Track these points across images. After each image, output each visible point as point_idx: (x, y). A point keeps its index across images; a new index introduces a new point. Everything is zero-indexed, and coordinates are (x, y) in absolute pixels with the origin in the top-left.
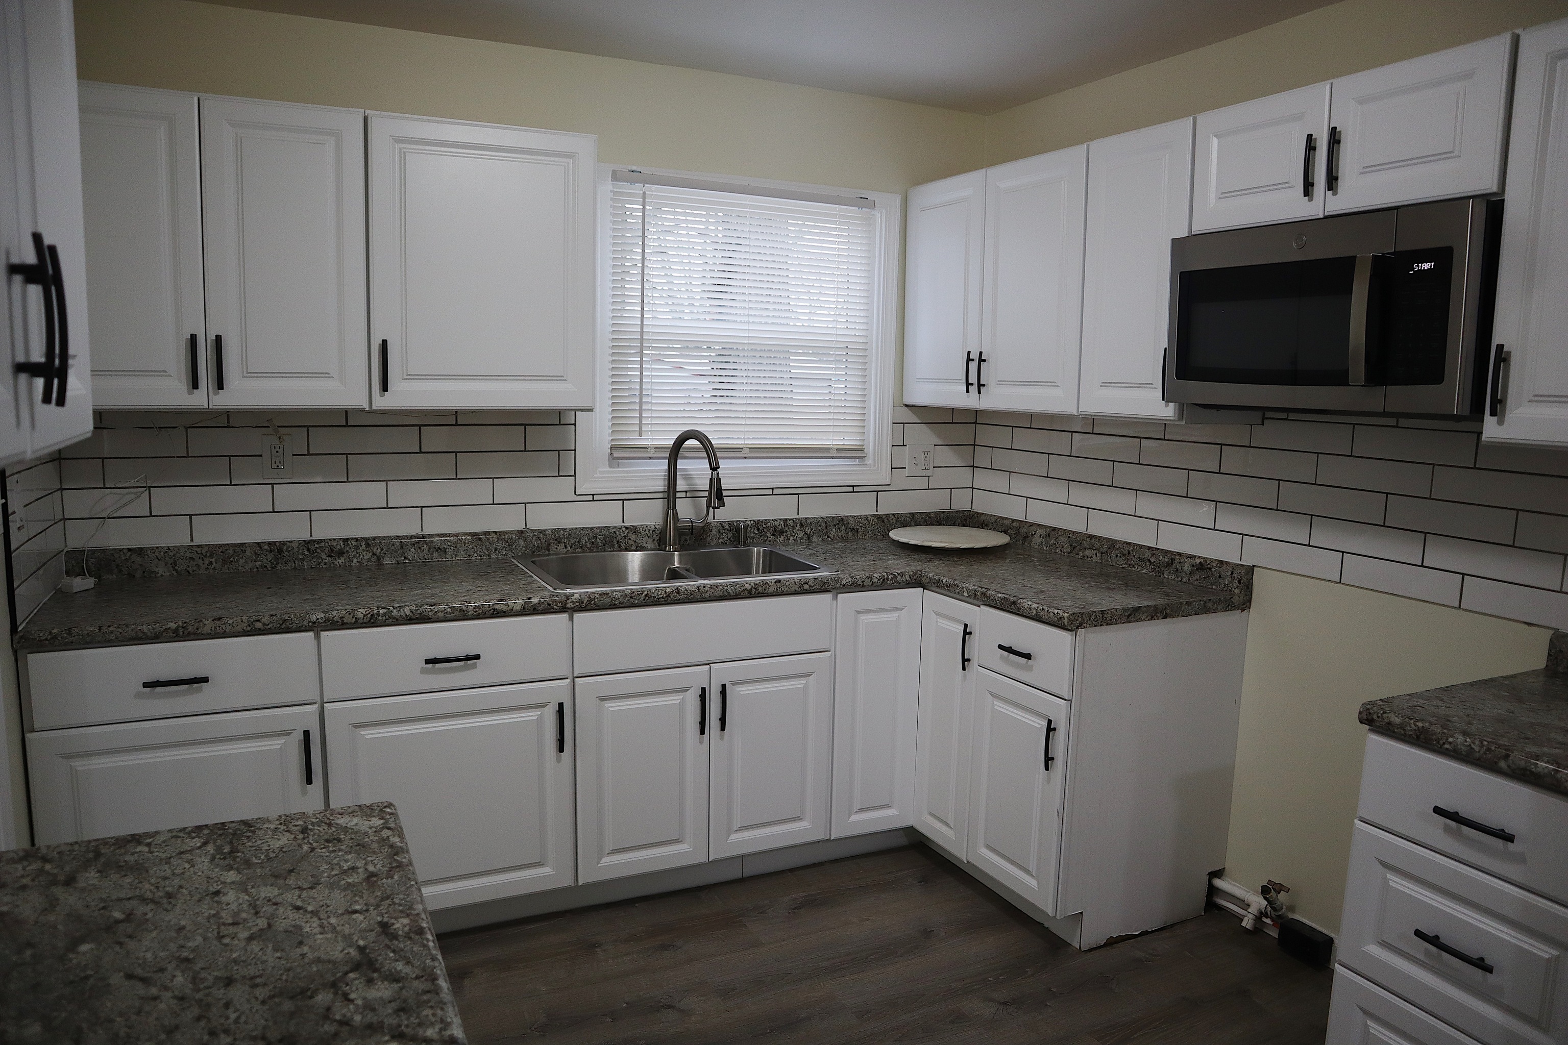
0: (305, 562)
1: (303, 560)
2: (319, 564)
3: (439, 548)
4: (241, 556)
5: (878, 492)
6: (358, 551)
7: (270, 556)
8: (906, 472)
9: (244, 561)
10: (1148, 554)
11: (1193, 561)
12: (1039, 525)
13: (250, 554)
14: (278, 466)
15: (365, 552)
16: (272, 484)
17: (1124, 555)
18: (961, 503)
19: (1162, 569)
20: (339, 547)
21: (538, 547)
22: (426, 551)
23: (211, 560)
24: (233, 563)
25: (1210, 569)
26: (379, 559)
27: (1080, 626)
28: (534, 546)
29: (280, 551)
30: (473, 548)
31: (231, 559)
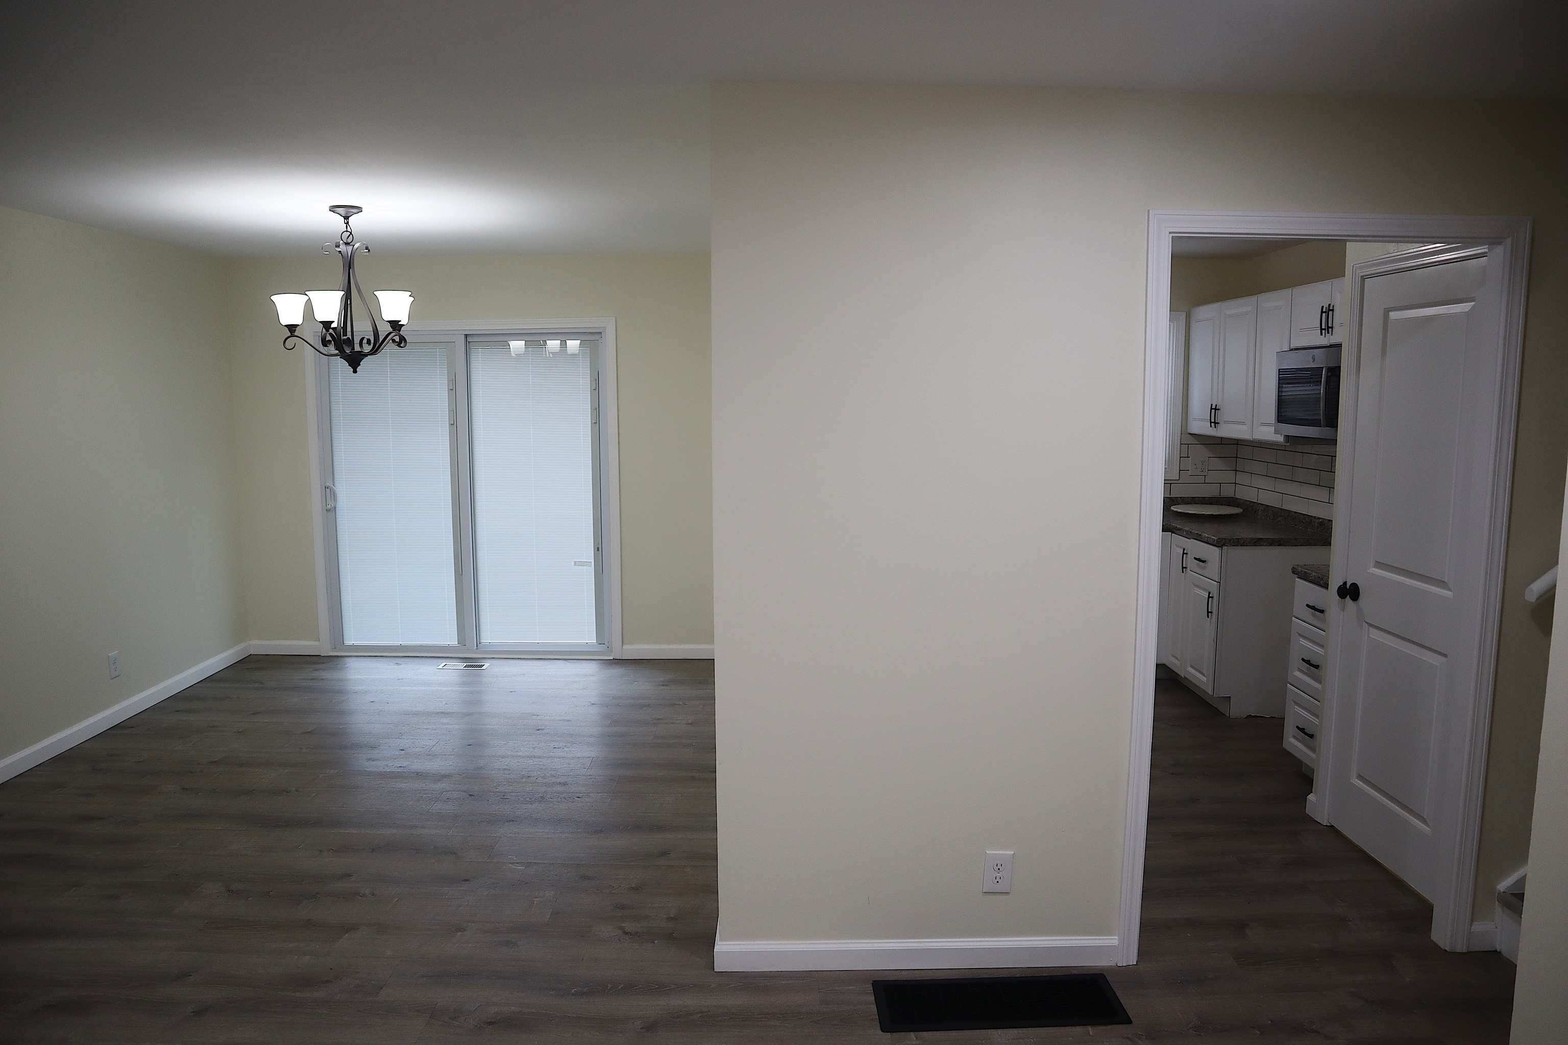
5: (1171, 484)
8: (1190, 473)
17: (1293, 519)
18: (1228, 492)
25: (1324, 524)
27: (1224, 545)
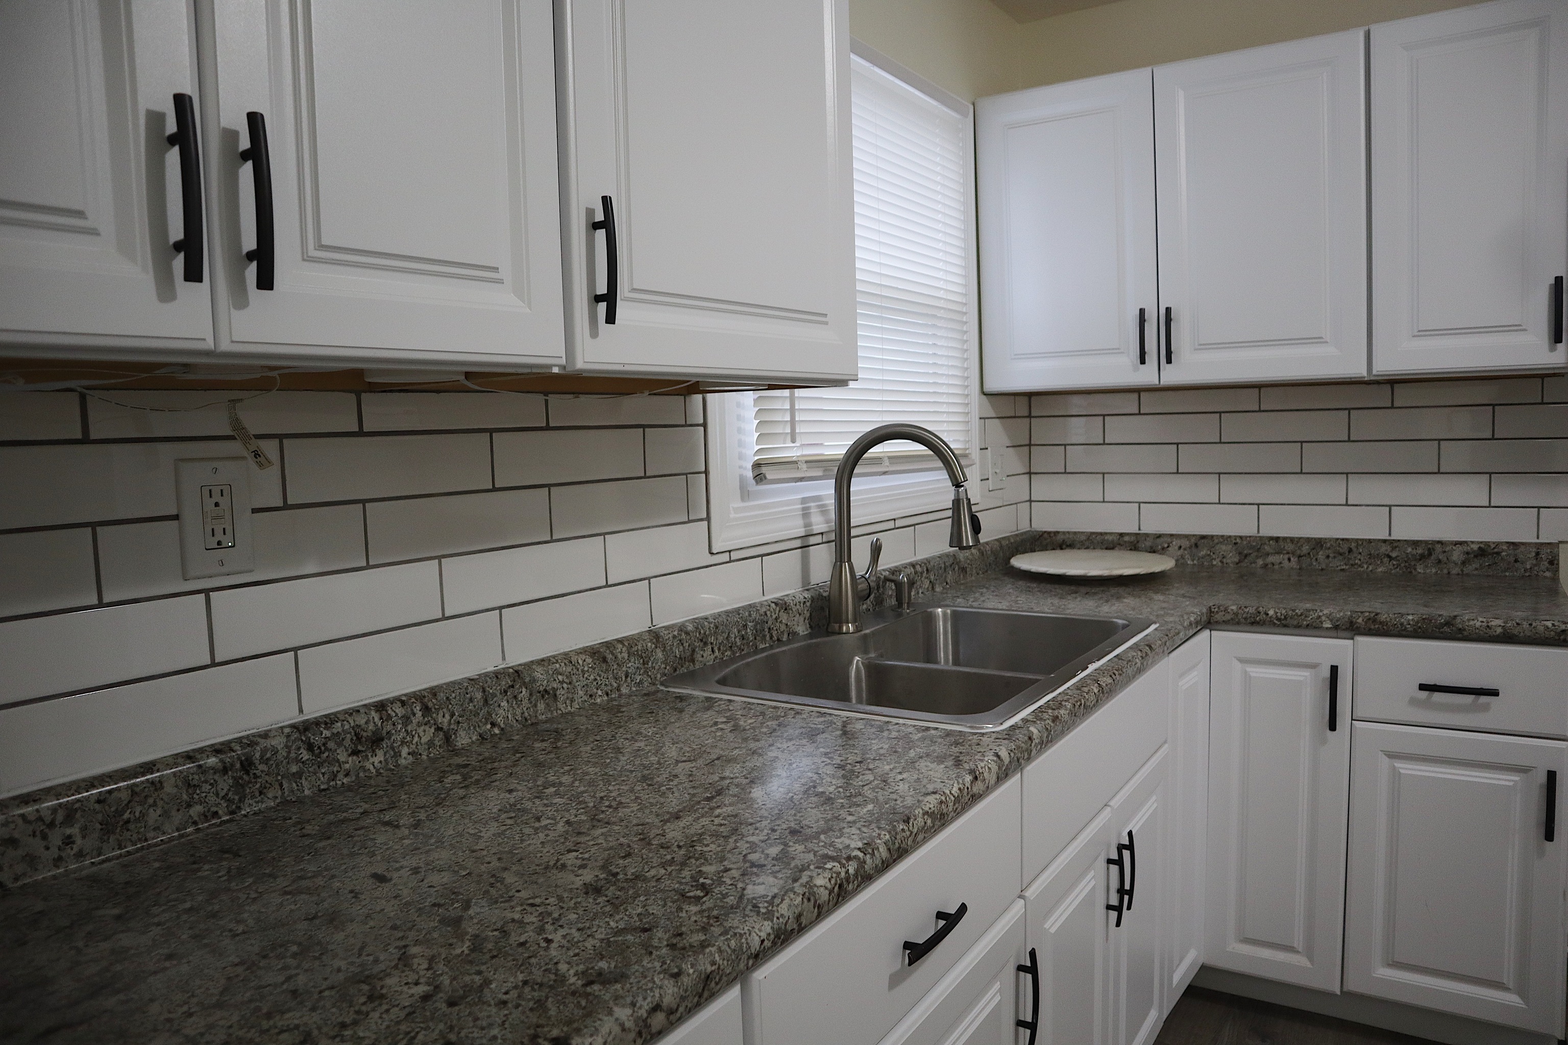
0: (303, 781)
1: (299, 775)
2: (334, 776)
3: (546, 691)
4: (151, 801)
6: (409, 728)
7: (224, 784)
9: (159, 812)
10: (1384, 549)
11: (1466, 548)
12: (1172, 535)
13: (175, 790)
14: (219, 543)
15: (422, 728)
16: (207, 592)
17: (1341, 554)
19: (1413, 563)
20: (371, 727)
21: (680, 658)
22: (525, 703)
23: (68, 831)
24: (132, 826)
26: (447, 739)
28: (676, 657)
29: (247, 765)
30: (596, 679)
31: (126, 816)
